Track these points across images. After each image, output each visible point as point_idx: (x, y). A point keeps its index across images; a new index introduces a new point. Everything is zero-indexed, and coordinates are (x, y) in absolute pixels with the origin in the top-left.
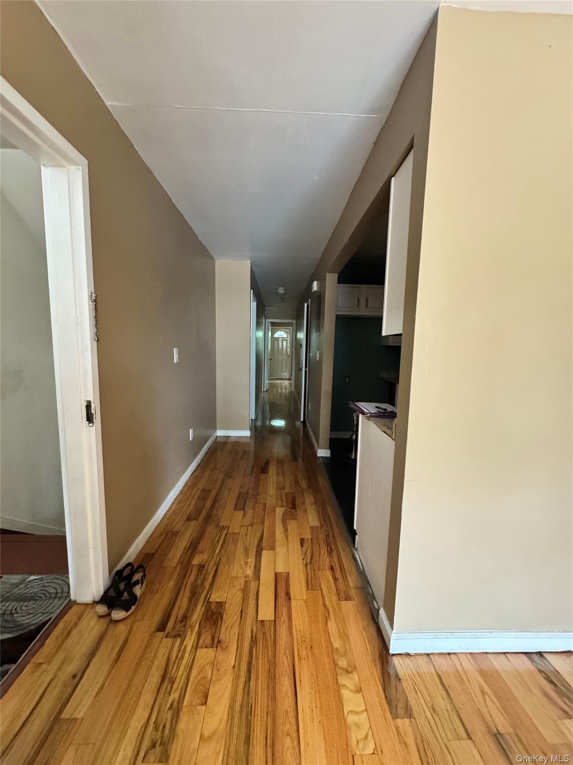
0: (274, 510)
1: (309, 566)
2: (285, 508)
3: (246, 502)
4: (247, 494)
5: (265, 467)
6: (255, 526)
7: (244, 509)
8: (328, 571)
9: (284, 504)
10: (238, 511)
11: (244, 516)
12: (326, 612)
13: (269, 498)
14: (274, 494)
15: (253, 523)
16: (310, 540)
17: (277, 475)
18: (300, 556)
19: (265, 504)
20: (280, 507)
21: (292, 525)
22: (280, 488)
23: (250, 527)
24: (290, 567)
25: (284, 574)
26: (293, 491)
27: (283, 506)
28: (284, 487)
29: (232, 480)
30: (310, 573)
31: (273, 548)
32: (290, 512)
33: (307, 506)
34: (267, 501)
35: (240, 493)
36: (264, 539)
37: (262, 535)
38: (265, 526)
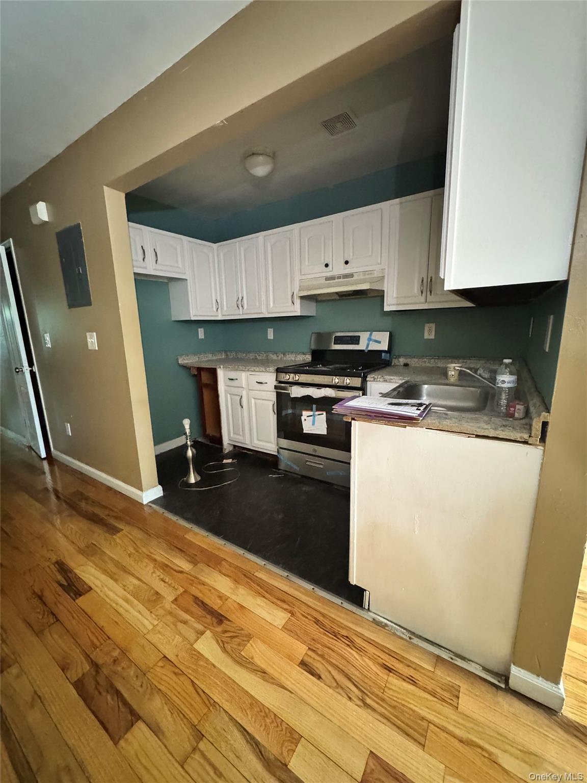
0: (198, 656)
1: (369, 701)
2: (208, 633)
3: (118, 693)
4: (97, 672)
5: (67, 579)
6: (206, 728)
7: (135, 717)
8: (390, 678)
9: (200, 627)
10: (128, 736)
11: (156, 730)
12: (480, 750)
13: (155, 638)
14: (156, 622)
15: (194, 726)
16: (310, 653)
17: (116, 580)
18: (339, 697)
19: (165, 657)
20: (198, 638)
21: (256, 651)
22: (153, 600)
23: (202, 746)
24: (357, 737)
25: (371, 764)
26: (181, 590)
27: (202, 633)
28: (157, 593)
29: (14, 670)
30: (383, 710)
31: (293, 737)
32: (226, 632)
33: (234, 597)
34: (161, 647)
35: (79, 685)
36: (258, 738)
37: (243, 730)
38: (226, 706)
